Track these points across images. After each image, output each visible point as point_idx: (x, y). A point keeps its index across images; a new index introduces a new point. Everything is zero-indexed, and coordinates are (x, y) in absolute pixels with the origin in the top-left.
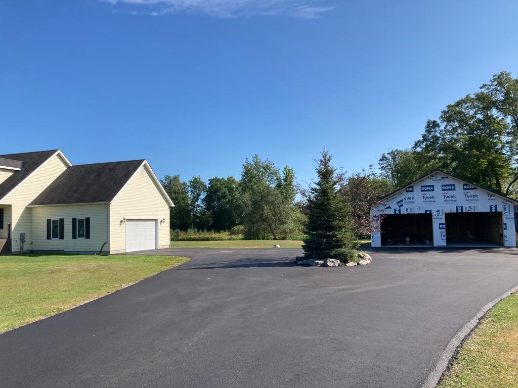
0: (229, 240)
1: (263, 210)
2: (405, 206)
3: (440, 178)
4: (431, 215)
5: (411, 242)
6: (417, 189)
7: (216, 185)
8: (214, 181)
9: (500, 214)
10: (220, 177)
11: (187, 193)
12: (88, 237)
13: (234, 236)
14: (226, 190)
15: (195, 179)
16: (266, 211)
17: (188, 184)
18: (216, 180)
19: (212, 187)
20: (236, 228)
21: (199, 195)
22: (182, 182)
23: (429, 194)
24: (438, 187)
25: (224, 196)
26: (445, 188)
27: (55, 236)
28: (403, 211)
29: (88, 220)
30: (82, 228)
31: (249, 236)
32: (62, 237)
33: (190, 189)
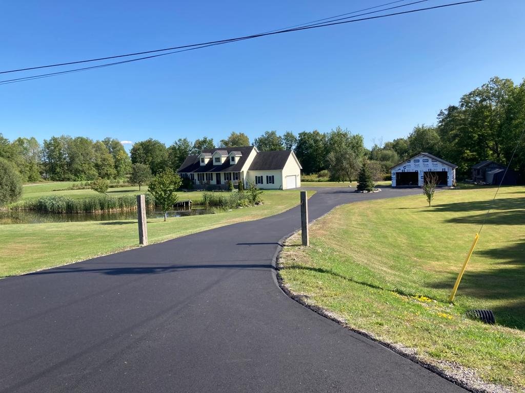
0: (319, 181)
1: (342, 163)
2: (407, 168)
3: (422, 156)
4: (418, 172)
5: (412, 184)
6: (412, 161)
7: (305, 138)
8: (303, 134)
9: (447, 172)
10: (307, 131)
11: (282, 144)
12: (273, 183)
13: (321, 178)
14: (312, 142)
15: (288, 134)
16: (344, 164)
17: (283, 137)
18: (304, 134)
19: (301, 140)
20: (322, 172)
21: (291, 146)
22: (278, 136)
23: (417, 163)
24: (421, 160)
25: (311, 146)
26: (424, 161)
27: (259, 183)
28: (406, 171)
29: (273, 176)
30: (271, 180)
31: (333, 179)
32: (262, 183)
33: (284, 141)
